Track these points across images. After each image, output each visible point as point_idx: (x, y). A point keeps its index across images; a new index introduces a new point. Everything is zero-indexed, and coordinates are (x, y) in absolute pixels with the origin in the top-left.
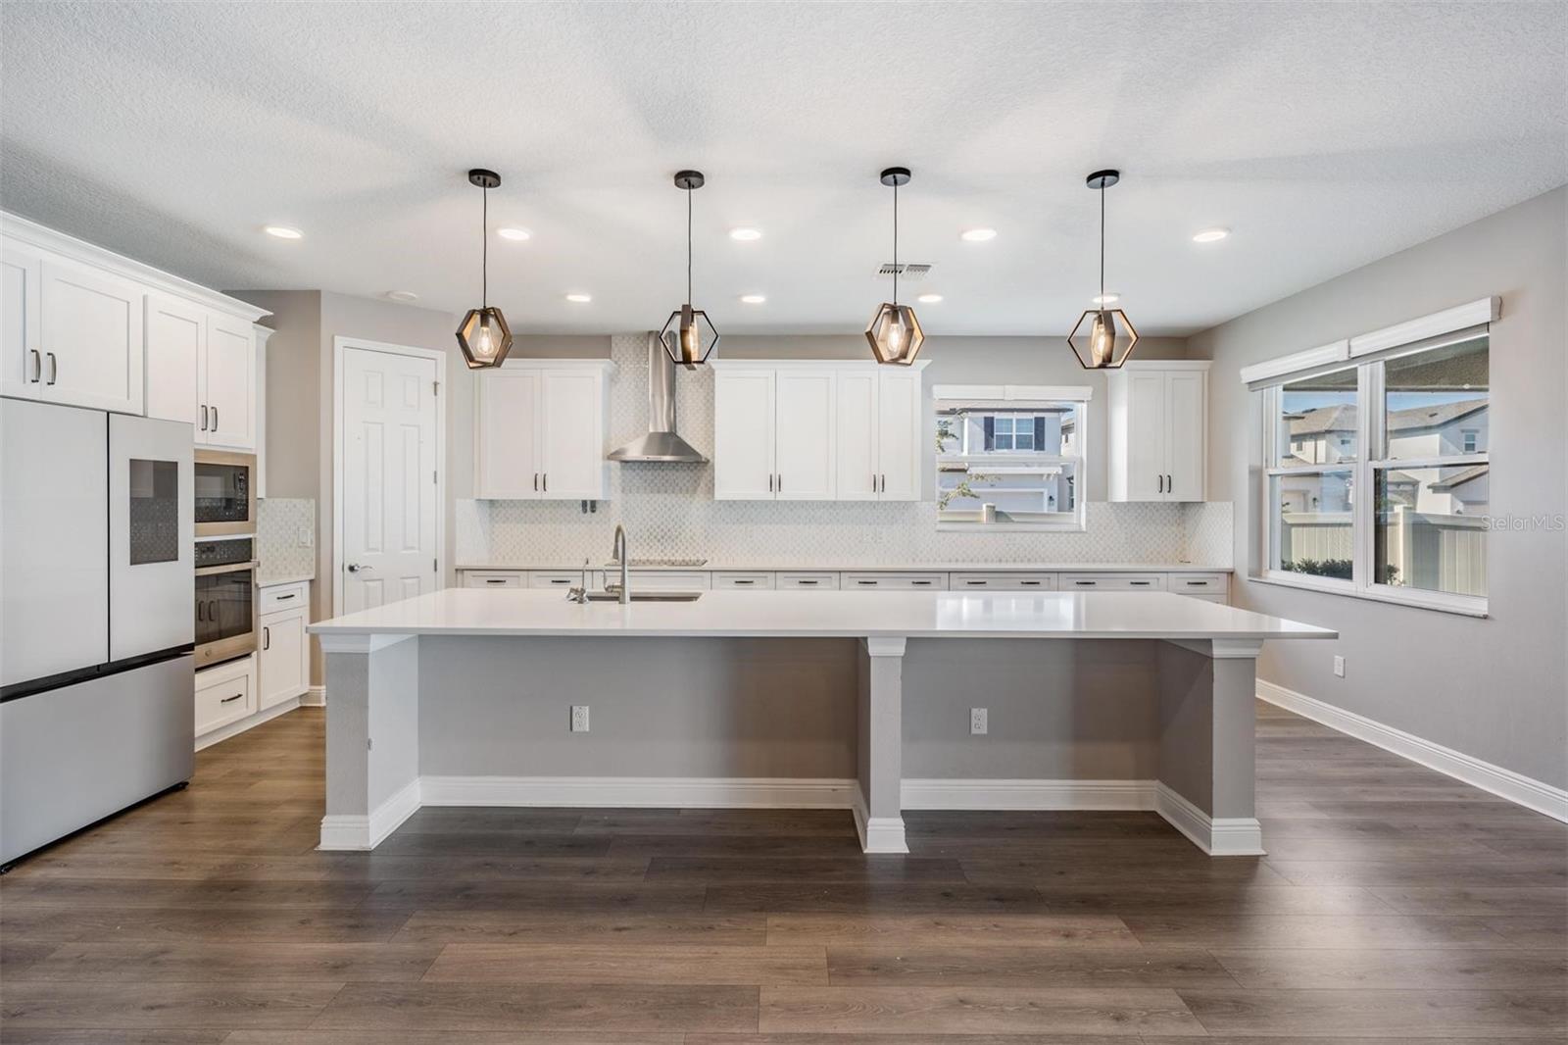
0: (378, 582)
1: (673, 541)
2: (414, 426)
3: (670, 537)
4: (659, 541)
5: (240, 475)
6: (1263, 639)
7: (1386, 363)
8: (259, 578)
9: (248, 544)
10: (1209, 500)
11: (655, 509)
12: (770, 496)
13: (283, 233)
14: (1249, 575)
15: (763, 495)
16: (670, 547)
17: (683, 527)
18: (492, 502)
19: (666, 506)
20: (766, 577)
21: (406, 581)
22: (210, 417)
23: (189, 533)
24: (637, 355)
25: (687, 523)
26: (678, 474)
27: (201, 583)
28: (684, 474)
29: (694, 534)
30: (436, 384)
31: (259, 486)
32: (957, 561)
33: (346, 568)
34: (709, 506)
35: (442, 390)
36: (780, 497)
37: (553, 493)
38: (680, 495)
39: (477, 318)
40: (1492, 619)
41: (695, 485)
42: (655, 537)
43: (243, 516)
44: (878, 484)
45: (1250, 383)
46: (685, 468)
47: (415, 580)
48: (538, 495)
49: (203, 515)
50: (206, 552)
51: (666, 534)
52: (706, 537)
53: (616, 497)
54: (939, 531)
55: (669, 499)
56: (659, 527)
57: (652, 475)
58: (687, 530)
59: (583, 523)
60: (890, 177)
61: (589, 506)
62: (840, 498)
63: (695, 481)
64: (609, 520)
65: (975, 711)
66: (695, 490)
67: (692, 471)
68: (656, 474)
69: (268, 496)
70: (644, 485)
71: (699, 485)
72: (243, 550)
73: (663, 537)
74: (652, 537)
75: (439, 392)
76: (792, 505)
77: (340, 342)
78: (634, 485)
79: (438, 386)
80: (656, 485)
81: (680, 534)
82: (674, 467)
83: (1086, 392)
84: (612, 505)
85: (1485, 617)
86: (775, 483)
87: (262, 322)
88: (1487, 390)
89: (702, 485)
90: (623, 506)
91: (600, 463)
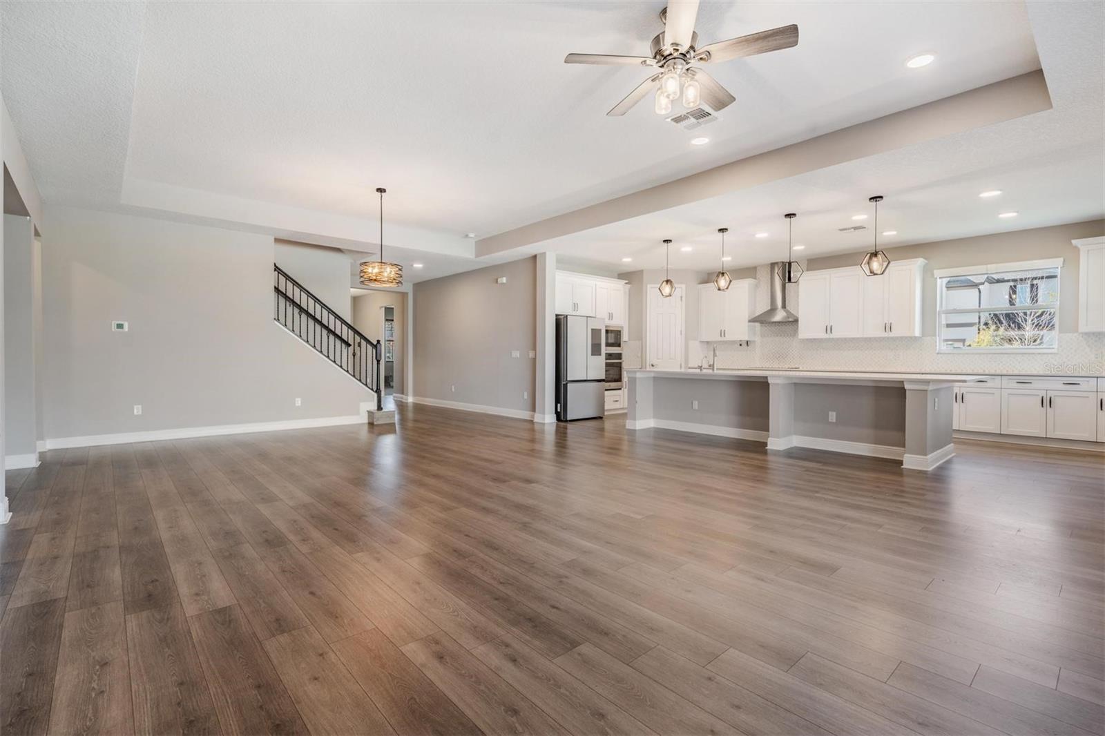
2: (673, 314)
3: (782, 357)
4: (777, 359)
5: (618, 333)
8: (624, 366)
9: (620, 354)
12: (827, 336)
13: (627, 260)
15: (823, 335)
16: (782, 362)
18: (708, 342)
22: (611, 316)
23: (604, 350)
26: (786, 328)
27: (607, 365)
30: (681, 297)
31: (625, 337)
33: (650, 365)
35: (684, 299)
36: (832, 336)
37: (728, 338)
38: (788, 337)
39: (665, 283)
42: (776, 357)
43: (619, 345)
44: (888, 328)
48: (723, 339)
49: (608, 345)
50: (609, 356)
53: (757, 339)
55: (782, 339)
56: (777, 353)
62: (865, 336)
64: (754, 349)
65: (830, 413)
69: (629, 339)
70: (771, 333)
72: (619, 356)
73: (779, 357)
74: (774, 357)
75: (682, 300)
77: (649, 286)
78: (766, 333)
80: (776, 333)
84: (756, 343)
86: (829, 329)
87: (626, 283)
90: (762, 343)
91: (747, 323)
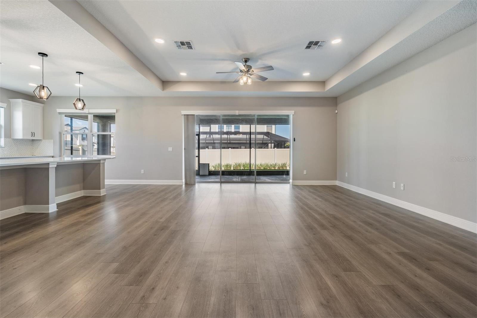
6: (105, 160)
7: (93, 115)
45: (59, 113)
60: (42, 54)
83: (4, 105)
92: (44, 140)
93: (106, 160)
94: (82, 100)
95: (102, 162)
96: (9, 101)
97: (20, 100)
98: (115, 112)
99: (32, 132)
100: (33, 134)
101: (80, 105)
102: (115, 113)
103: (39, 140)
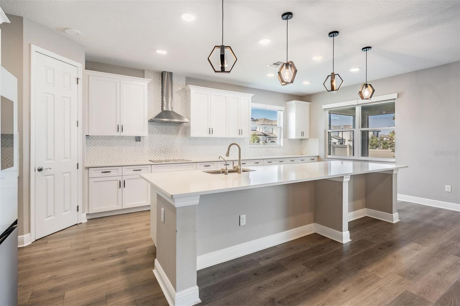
0: (53, 176)
1: (169, 152)
2: (69, 98)
3: (168, 151)
4: (164, 152)
7: (362, 106)
10: (310, 138)
11: (162, 140)
12: (209, 136)
14: (324, 157)
15: (207, 135)
16: (168, 155)
17: (173, 147)
19: (166, 139)
20: (193, 165)
21: (65, 175)
24: (155, 80)
25: (175, 146)
26: (171, 127)
28: (173, 127)
29: (177, 150)
30: (78, 79)
32: (255, 156)
33: (37, 170)
34: (182, 139)
36: (212, 136)
38: (172, 135)
40: (396, 162)
41: (177, 131)
42: (163, 151)
44: (240, 132)
45: (324, 109)
46: (174, 125)
47: (68, 174)
48: (117, 134)
51: (166, 150)
52: (181, 151)
53: (147, 135)
54: (250, 147)
55: (168, 136)
56: (164, 147)
57: (161, 127)
58: (174, 148)
59: (132, 146)
60: (332, 34)
61: (138, 139)
62: (229, 137)
63: (178, 130)
64: (144, 144)
66: (177, 133)
67: (176, 126)
68: (163, 127)
70: (158, 131)
71: (179, 131)
73: (165, 151)
74: (161, 151)
75: (79, 82)
76: (215, 139)
77: (33, 48)
78: (154, 131)
79: (79, 80)
80: (163, 131)
81: (172, 150)
82: (170, 124)
83: (283, 108)
84: (145, 139)
85: (395, 162)
86: (211, 131)
88: (395, 113)
89: (180, 131)
90: (149, 139)
92: (310, 139)
93: (399, 169)
94: (370, 85)
95: (394, 172)
96: (286, 104)
97: (294, 102)
98: (396, 97)
99: (302, 132)
100: (303, 134)
101: (367, 93)
102: (395, 99)
103: (306, 139)
